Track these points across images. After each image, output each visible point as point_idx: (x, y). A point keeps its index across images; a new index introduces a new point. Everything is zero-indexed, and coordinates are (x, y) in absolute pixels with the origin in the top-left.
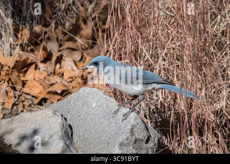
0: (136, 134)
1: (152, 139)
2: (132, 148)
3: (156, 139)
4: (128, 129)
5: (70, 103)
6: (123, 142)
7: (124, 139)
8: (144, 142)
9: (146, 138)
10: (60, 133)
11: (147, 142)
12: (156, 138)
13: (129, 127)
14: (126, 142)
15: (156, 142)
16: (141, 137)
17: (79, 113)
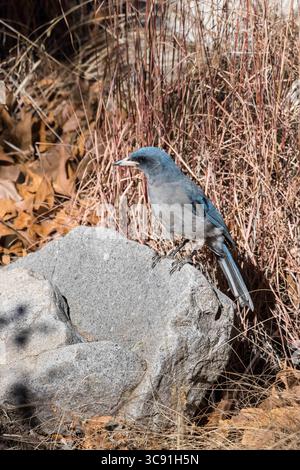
0: (200, 304)
1: (224, 312)
2: (194, 328)
3: (231, 312)
4: (186, 295)
5: (53, 255)
6: (180, 319)
7: (181, 314)
8: (213, 316)
9: (217, 309)
10: (53, 310)
11: (218, 317)
12: (231, 309)
13: (187, 291)
14: (185, 318)
15: (232, 317)
16: (208, 308)
17: (75, 271)
